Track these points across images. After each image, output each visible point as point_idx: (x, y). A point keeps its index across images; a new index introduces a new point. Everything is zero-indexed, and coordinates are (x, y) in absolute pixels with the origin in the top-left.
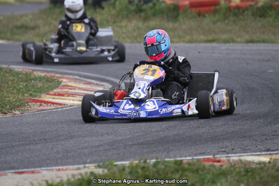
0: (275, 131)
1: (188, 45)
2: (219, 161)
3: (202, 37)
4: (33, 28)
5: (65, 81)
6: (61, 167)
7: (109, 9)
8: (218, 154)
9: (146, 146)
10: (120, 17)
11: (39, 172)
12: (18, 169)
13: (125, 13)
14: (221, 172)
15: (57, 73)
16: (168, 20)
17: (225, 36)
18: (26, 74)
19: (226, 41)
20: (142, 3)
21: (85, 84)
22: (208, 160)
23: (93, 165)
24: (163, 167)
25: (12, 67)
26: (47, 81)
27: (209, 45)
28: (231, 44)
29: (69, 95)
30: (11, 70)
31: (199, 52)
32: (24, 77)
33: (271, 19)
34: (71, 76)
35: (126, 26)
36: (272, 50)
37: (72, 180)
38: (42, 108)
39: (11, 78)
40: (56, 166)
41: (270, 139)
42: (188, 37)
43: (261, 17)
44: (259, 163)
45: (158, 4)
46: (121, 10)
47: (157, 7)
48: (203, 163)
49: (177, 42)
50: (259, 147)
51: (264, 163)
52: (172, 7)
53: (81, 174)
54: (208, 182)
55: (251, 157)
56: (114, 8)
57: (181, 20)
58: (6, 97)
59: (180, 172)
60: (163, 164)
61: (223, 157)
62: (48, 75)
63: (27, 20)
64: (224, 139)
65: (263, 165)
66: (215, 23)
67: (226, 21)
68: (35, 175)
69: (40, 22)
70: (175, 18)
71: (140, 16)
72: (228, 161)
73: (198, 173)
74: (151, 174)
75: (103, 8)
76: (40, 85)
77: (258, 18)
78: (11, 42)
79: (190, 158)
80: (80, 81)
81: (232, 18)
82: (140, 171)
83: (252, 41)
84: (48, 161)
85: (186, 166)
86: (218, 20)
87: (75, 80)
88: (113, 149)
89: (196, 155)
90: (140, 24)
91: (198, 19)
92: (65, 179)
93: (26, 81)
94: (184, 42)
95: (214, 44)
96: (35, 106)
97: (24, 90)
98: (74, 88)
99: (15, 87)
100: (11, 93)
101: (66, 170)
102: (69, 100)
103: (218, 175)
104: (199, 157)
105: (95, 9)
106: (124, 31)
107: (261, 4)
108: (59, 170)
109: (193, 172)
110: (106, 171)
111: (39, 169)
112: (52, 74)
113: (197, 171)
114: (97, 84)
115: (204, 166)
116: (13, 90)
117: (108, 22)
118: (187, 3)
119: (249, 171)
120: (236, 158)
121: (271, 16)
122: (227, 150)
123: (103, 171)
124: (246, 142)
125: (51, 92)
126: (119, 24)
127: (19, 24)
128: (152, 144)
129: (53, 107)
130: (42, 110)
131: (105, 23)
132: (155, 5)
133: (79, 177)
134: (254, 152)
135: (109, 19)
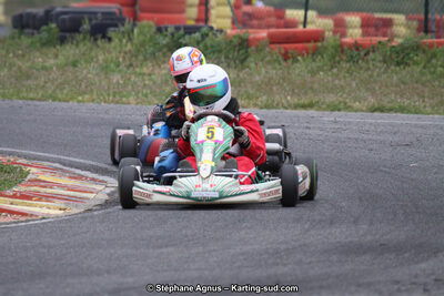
0: (416, 276)
3: (289, 98)
5: (33, 172)
7: (121, 41)
10: (141, 57)
13: (150, 50)
17: (331, 98)
19: (334, 108)
20: (182, 32)
21: (70, 177)
28: (342, 113)
29: (41, 197)
33: (418, 69)
36: (416, 126)
41: (407, 290)
43: (398, 64)
45: (210, 34)
46: (142, 44)
47: (208, 41)
52: (236, 41)
56: (130, 39)
57: (253, 65)
64: (321, 287)
66: (313, 73)
67: (335, 70)
70: (242, 61)
75: (110, 40)
77: (393, 67)
81: (345, 65)
83: (381, 109)
86: (320, 69)
91: (284, 64)
98: (51, 185)
102: (41, 207)
105: (96, 40)
107: (399, 41)
114: (93, 179)
118: (263, 34)
121: (417, 63)
125: (8, 192)
129: (10, 218)
131: (112, 65)
132: (204, 36)
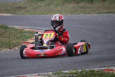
1: (98, 15)
2: (112, 70)
4: (24, 8)
8: (111, 67)
9: (77, 63)
12: (16, 75)
14: (113, 75)
15: (35, 29)
16: (88, 3)
18: (21, 30)
22: (107, 70)
23: (52, 73)
24: (85, 73)
25: (14, 26)
26: (31, 33)
27: (108, 15)
30: (14, 28)
31: (103, 18)
32: (20, 31)
34: (42, 31)
35: (68, 7)
39: (14, 32)
40: (34, 73)
42: (98, 11)
48: (104, 71)
49: (93, 14)
58: (11, 41)
59: (93, 76)
60: (85, 72)
61: (114, 68)
62: (31, 30)
63: (22, 4)
69: (27, 5)
71: (75, 2)
73: (102, 76)
76: (27, 35)
78: (14, 15)
79: (98, 69)
84: (31, 71)
85: (96, 73)
88: (62, 65)
89: (101, 67)
90: (75, 5)
93: (21, 33)
94: (96, 13)
95: (111, 14)
97: (20, 37)
99: (15, 36)
100: (14, 39)
104: (102, 68)
106: (67, 8)
109: (99, 75)
111: (26, 75)
112: (33, 30)
113: (101, 75)
115: (104, 73)
116: (15, 37)
117: (60, 4)
126: (65, 5)
127: (17, 6)
128: (80, 62)
135: (60, 3)
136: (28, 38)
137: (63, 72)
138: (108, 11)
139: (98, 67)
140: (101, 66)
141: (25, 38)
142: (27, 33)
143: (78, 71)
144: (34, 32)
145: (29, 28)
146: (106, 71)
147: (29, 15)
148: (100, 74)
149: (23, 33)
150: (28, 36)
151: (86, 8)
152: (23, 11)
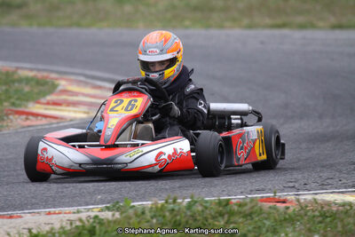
1: (247, 32)
2: (284, 202)
3: (267, 21)
5: (63, 84)
6: (52, 210)
8: (282, 191)
11: (20, 217)
14: (287, 216)
15: (52, 71)
18: (7, 74)
19: (302, 27)
21: (92, 88)
22: (268, 200)
24: (200, 208)
26: (37, 83)
27: (277, 32)
28: (309, 31)
29: (69, 104)
32: (4, 77)
34: (73, 77)
35: (155, 4)
37: (68, 227)
38: (28, 123)
40: (44, 208)
44: (344, 205)
48: (260, 204)
49: (230, 28)
50: (344, 181)
51: (350, 204)
53: (80, 220)
54: (267, 231)
55: (332, 195)
59: (226, 216)
60: (201, 205)
61: (290, 196)
62: (40, 75)
64: (293, 169)
65: (349, 208)
68: (13, 220)
72: (298, 200)
73: (252, 219)
74: (183, 220)
76: (27, 89)
79: (243, 197)
80: (86, 84)
82: (167, 214)
83: (340, 27)
84: (34, 200)
85: (236, 208)
87: (79, 83)
89: (251, 192)
92: (57, 226)
93: (6, 83)
95: (286, 31)
96: (19, 120)
98: (76, 94)
101: (59, 213)
102: (69, 111)
103: (281, 221)
104: (255, 196)
106: (153, 10)
108: (49, 213)
109: (245, 216)
110: (117, 215)
111: (19, 212)
112: (45, 74)
113: (250, 215)
115: (261, 210)
119: (327, 215)
120: (309, 197)
122: (297, 185)
123: (113, 215)
124: (325, 174)
125: (43, 100)
129: (44, 121)
130: (29, 126)
133: (78, 223)
134: (336, 188)
136: (28, 98)
137: (134, 206)
138: (279, 21)
139: (243, 190)
140: (249, 188)
141: (18, 99)
142: (27, 84)
143: (179, 201)
144: (48, 80)
145: (31, 70)
146: (265, 204)
147: (34, 29)
148: (247, 212)
149: (13, 82)
150: (28, 92)
151: (212, 10)
152: (14, 16)
